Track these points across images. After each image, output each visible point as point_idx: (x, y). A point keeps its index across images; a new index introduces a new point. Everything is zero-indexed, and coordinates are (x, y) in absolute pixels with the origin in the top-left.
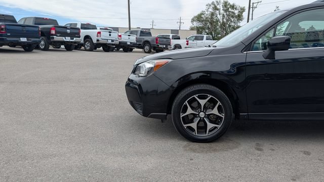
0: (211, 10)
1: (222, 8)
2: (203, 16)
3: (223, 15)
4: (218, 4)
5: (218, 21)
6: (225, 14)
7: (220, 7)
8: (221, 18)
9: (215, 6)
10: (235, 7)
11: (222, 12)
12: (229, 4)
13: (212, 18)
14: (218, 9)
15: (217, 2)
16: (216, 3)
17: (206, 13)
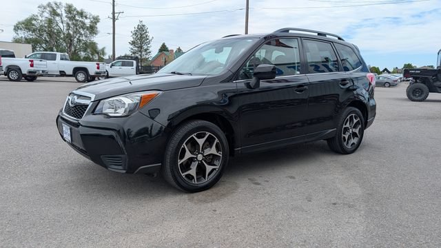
0: (47, 15)
1: (64, 15)
2: (34, 22)
3: (68, 24)
4: (58, 7)
5: (59, 32)
6: (70, 23)
7: (62, 11)
8: (65, 28)
9: (54, 10)
10: (84, 14)
11: (65, 19)
12: (75, 9)
13: (50, 26)
14: (58, 15)
15: (56, 4)
16: (54, 6)
17: (40, 18)
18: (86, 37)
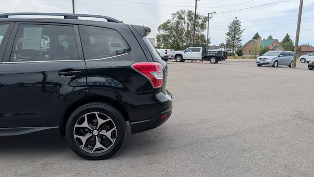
0: (176, 19)
1: (186, 18)
2: (169, 25)
3: (188, 24)
4: (183, 14)
5: (183, 29)
6: (190, 23)
7: (185, 16)
8: (186, 26)
9: (180, 16)
10: (199, 16)
11: (187, 21)
13: (177, 26)
14: (182, 19)
15: (182, 11)
16: (180, 13)
17: (172, 21)
18: (198, 31)
